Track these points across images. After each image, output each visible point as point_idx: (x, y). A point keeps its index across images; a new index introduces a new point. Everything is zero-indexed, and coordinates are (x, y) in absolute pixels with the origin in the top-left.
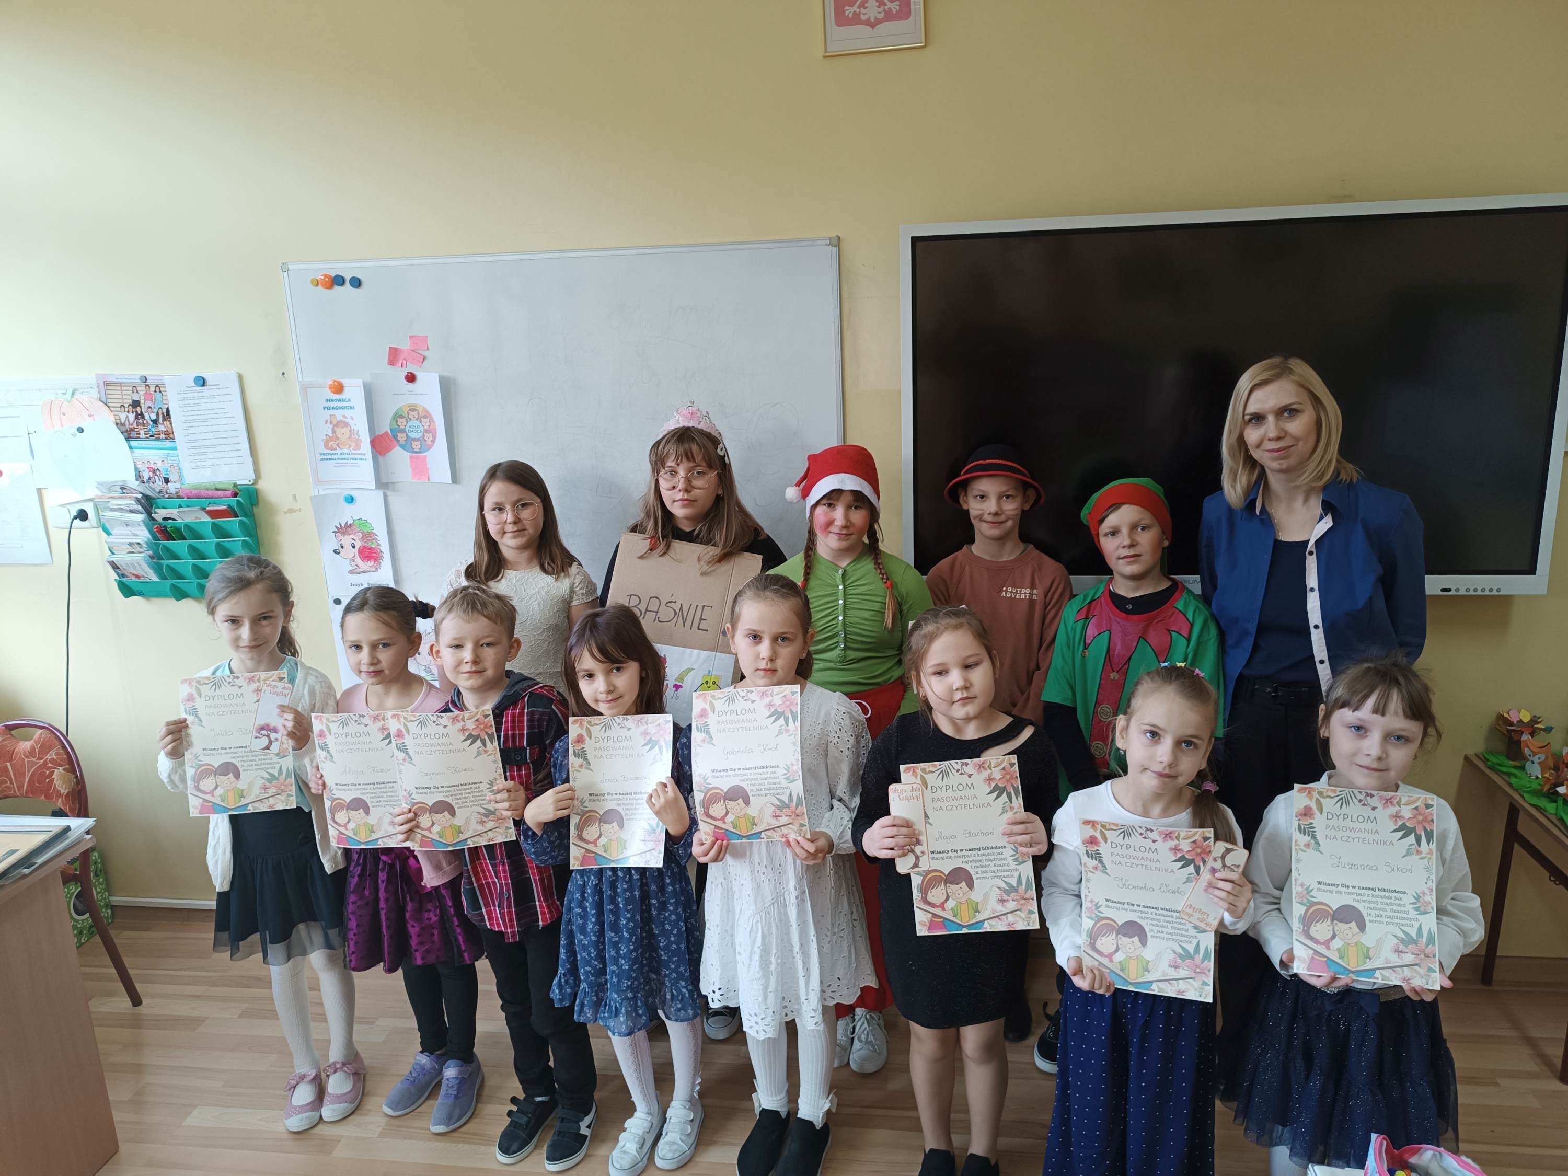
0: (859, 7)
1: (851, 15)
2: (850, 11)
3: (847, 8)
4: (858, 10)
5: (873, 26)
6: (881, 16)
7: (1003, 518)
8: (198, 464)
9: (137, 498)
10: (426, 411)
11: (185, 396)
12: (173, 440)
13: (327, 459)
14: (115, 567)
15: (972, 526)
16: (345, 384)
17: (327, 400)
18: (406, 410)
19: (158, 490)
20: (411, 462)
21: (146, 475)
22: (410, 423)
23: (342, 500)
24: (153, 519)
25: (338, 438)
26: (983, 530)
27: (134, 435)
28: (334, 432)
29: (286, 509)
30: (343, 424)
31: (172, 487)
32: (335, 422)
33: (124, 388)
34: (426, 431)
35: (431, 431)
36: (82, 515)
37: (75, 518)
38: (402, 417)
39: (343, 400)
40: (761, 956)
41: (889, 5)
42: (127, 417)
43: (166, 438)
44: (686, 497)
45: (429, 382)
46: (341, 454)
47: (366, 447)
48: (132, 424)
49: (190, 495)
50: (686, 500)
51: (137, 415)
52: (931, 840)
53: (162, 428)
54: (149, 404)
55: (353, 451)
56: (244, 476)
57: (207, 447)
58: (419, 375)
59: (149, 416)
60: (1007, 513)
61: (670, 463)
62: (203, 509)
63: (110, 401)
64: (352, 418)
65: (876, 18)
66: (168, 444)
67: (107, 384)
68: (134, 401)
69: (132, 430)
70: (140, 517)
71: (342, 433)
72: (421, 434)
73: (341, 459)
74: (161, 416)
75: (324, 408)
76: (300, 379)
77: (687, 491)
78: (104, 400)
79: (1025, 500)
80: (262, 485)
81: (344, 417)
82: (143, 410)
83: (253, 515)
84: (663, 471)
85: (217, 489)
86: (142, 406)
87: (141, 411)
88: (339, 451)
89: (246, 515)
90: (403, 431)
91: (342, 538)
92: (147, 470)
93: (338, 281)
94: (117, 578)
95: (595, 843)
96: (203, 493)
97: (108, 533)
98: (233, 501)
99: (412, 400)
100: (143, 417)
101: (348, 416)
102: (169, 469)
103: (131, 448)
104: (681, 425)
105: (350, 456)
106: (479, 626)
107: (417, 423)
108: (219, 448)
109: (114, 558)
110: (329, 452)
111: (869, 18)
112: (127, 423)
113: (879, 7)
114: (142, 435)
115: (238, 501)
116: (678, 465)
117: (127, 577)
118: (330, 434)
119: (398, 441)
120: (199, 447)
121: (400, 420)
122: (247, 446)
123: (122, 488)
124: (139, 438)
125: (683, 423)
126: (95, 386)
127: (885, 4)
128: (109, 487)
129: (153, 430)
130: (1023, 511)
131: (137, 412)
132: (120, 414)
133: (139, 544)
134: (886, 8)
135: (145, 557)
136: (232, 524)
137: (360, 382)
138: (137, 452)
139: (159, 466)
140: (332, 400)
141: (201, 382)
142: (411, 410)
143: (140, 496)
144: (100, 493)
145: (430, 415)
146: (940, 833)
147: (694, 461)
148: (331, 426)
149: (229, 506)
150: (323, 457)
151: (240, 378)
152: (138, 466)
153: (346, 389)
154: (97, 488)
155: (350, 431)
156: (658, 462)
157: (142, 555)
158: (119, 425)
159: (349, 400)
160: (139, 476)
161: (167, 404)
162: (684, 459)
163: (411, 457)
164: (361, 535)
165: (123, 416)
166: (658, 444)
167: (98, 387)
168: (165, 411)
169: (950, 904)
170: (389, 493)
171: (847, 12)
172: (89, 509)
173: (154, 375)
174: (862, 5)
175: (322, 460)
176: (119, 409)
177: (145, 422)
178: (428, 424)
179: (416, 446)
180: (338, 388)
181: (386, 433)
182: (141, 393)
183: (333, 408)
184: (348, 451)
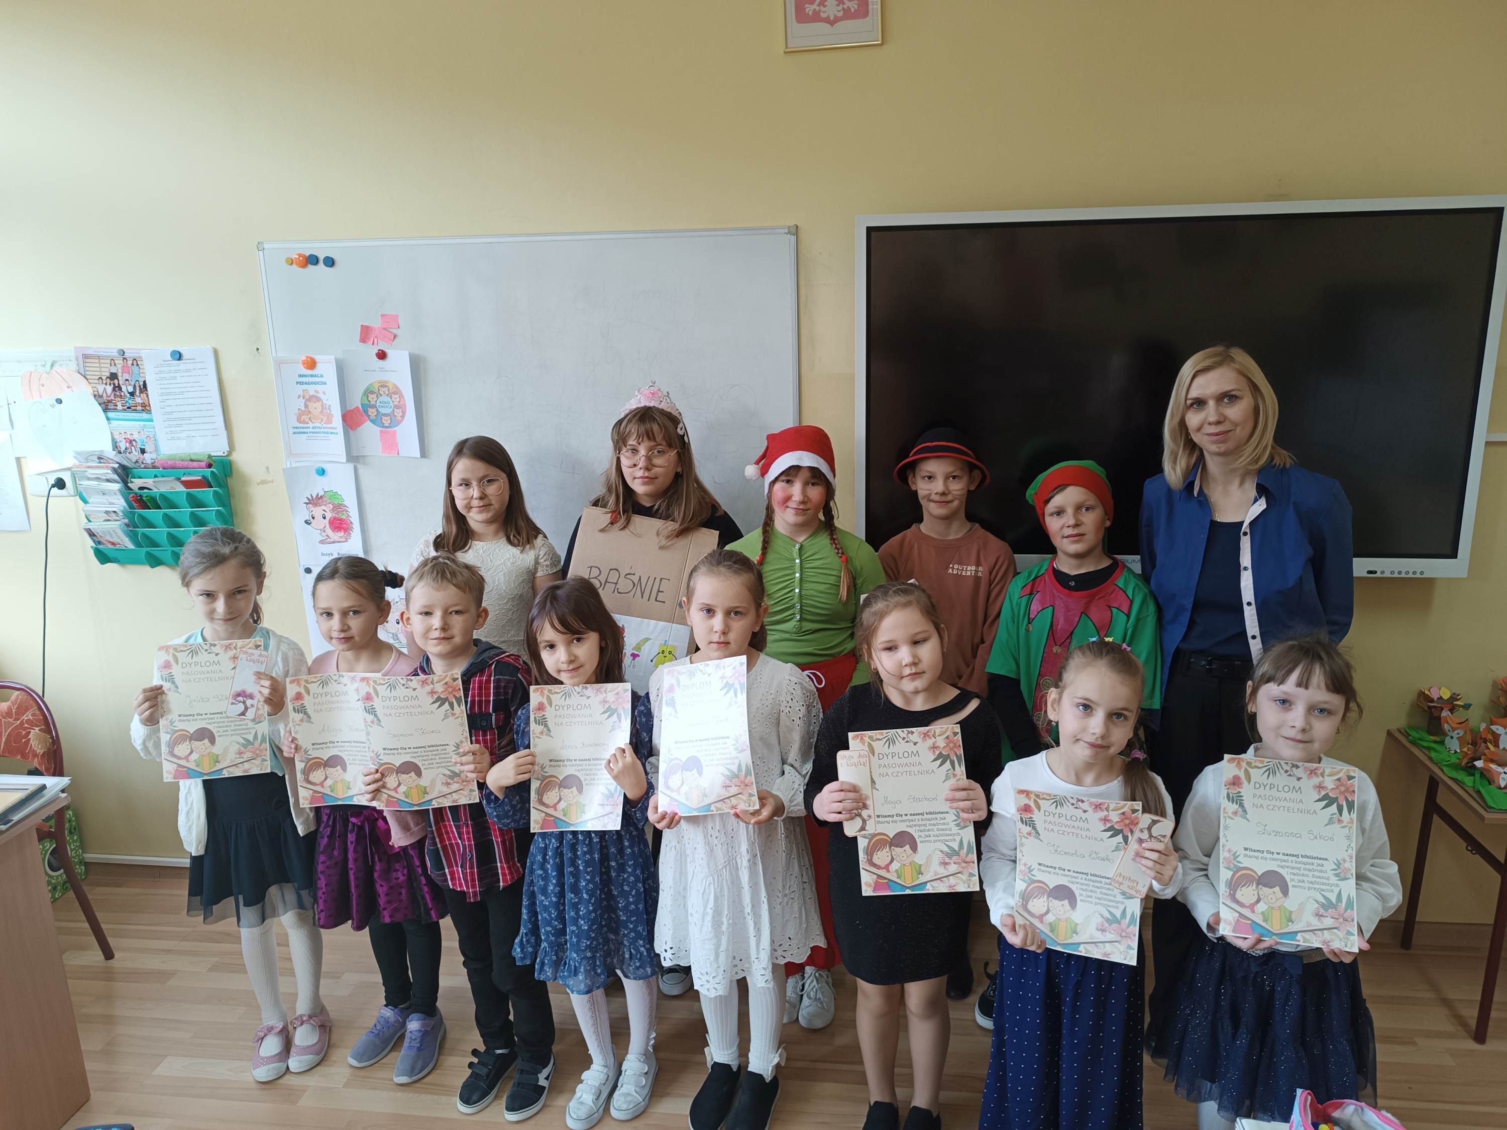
0: (819, 5)
1: (811, 13)
2: (810, 9)
3: (807, 6)
4: (817, 8)
5: (832, 23)
6: (841, 14)
7: (949, 498)
8: (173, 435)
9: (113, 468)
10: (397, 387)
11: (162, 369)
13: (299, 433)
14: (92, 534)
15: (920, 506)
16: (317, 361)
17: (300, 376)
18: (376, 386)
19: (134, 460)
20: (382, 437)
21: (123, 445)
22: (381, 399)
23: (314, 472)
24: (130, 489)
25: (310, 412)
26: (932, 509)
28: (306, 406)
29: (258, 481)
30: (315, 398)
31: (148, 458)
32: (307, 397)
33: (101, 361)
34: (396, 407)
35: (401, 406)
36: (60, 484)
37: (53, 486)
38: (372, 392)
39: (316, 376)
40: (713, 917)
41: (848, 4)
42: (105, 389)
43: (143, 410)
44: (646, 475)
45: (399, 361)
46: (313, 428)
47: (338, 421)
48: (110, 396)
49: (165, 465)
50: (646, 477)
52: (877, 804)
54: (126, 376)
55: (325, 426)
56: (218, 448)
57: (183, 419)
58: (389, 352)
59: (127, 389)
60: (954, 493)
61: (632, 442)
62: (178, 479)
63: (88, 373)
64: (324, 393)
65: (835, 16)
67: (86, 357)
70: (117, 486)
71: (315, 407)
72: (391, 410)
73: (313, 433)
74: (138, 389)
75: (297, 383)
76: (274, 355)
77: (647, 469)
78: (82, 372)
79: (971, 480)
80: (236, 457)
81: (317, 391)
82: (120, 383)
83: (227, 486)
84: (624, 450)
85: (192, 460)
86: (120, 378)
87: (119, 384)
88: (311, 425)
89: (220, 486)
90: (374, 407)
91: (313, 509)
92: (124, 441)
93: (312, 260)
94: (94, 545)
95: (555, 807)
96: (179, 463)
97: (85, 502)
98: (207, 472)
99: (383, 377)
100: (120, 389)
101: (321, 392)
102: (145, 440)
103: (108, 419)
104: (642, 405)
105: (322, 430)
106: (448, 594)
107: (387, 399)
108: (194, 420)
109: (91, 526)
110: (301, 425)
111: (828, 16)
113: (838, 5)
114: (120, 407)
115: (212, 472)
116: (639, 444)
117: (103, 544)
118: (304, 409)
119: (369, 416)
120: (175, 419)
121: (371, 396)
122: (221, 419)
123: (99, 458)
124: (116, 409)
125: (644, 403)
126: (74, 359)
127: (843, 3)
128: (86, 456)
129: (130, 402)
130: (969, 491)
131: (114, 384)
132: (98, 386)
133: (115, 512)
134: (845, 7)
135: (120, 525)
136: (206, 494)
137: (332, 358)
138: (115, 423)
139: (136, 436)
140: (305, 376)
141: (178, 356)
142: (382, 386)
143: (116, 466)
144: (77, 463)
145: (400, 391)
146: (886, 798)
147: (655, 440)
148: (304, 401)
149: (204, 477)
150: (296, 430)
151: (216, 352)
152: (116, 437)
153: (319, 366)
154: (75, 457)
155: (322, 406)
156: (620, 441)
157: (118, 523)
158: (97, 396)
159: (322, 376)
160: (115, 446)
161: (145, 377)
162: (645, 439)
163: (381, 432)
164: (332, 506)
166: (620, 422)
167: (77, 359)
169: (895, 866)
170: (359, 466)
171: (807, 10)
172: (67, 478)
173: (131, 347)
174: (822, 3)
175: (294, 433)
176: (97, 381)
177: (122, 394)
178: (398, 399)
179: (386, 421)
180: (311, 364)
181: (357, 408)
182: (119, 366)
183: (306, 383)
184: (320, 425)
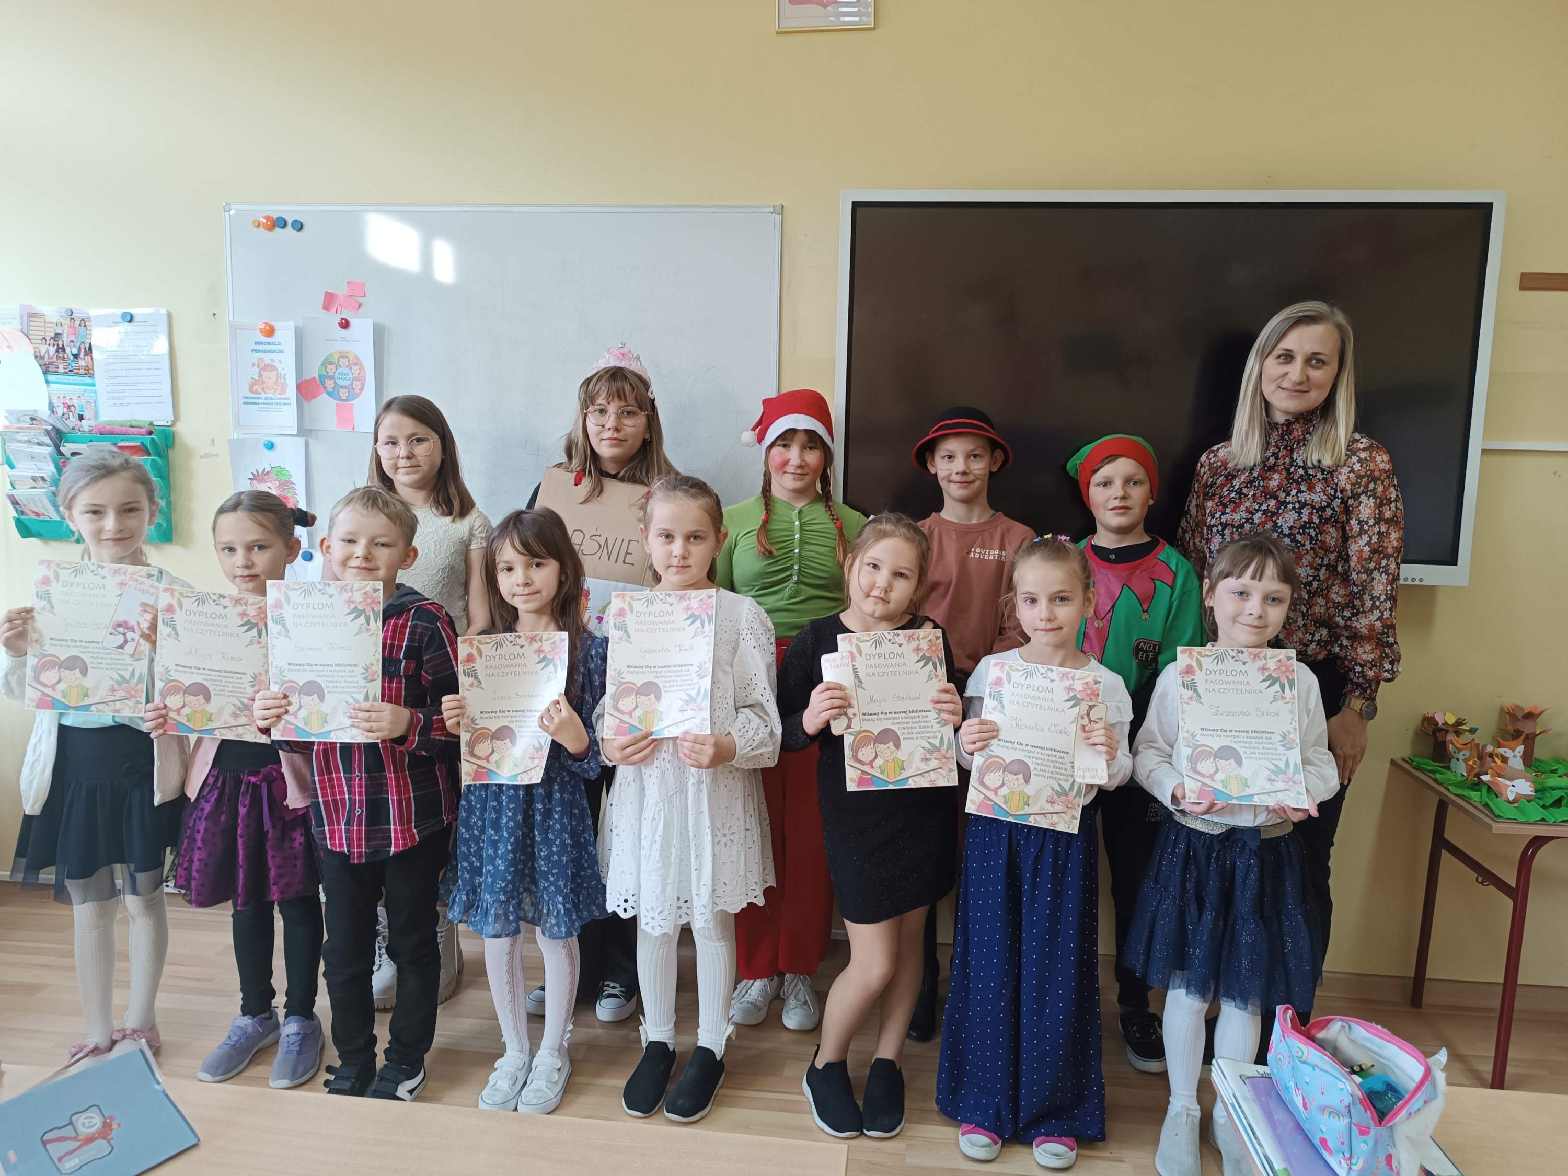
7: (971, 478)
8: (114, 401)
9: (46, 430)
10: (358, 358)
11: (110, 331)
12: (92, 376)
13: (251, 403)
14: (15, 503)
16: (276, 328)
17: (257, 343)
18: (336, 356)
19: (71, 426)
20: (337, 410)
21: (60, 410)
22: (340, 370)
23: (262, 446)
24: (61, 453)
25: (263, 382)
26: (952, 491)
27: (52, 369)
28: (260, 375)
29: (203, 454)
30: (270, 368)
31: (86, 424)
32: (262, 366)
33: (48, 321)
34: (355, 379)
35: (361, 379)
38: (331, 363)
39: (273, 344)
42: (48, 350)
44: (615, 435)
45: (362, 328)
46: (266, 399)
47: (292, 392)
48: (52, 358)
49: (102, 430)
50: (615, 439)
51: (58, 348)
52: (861, 703)
53: (82, 363)
54: (72, 338)
55: (278, 396)
56: (161, 416)
57: (127, 384)
58: (353, 321)
59: (71, 350)
60: (975, 472)
61: (600, 401)
63: (31, 332)
64: (280, 362)
66: (87, 380)
67: (30, 315)
68: (57, 334)
69: (51, 363)
70: (47, 450)
71: (269, 377)
72: (349, 382)
73: (265, 404)
74: (83, 351)
75: (253, 350)
76: (231, 319)
77: (616, 430)
78: (26, 332)
79: (993, 461)
80: (180, 428)
81: (272, 360)
83: (167, 457)
84: (592, 409)
85: (132, 427)
86: (65, 339)
87: (63, 345)
88: (263, 395)
89: (160, 456)
90: (332, 378)
92: (62, 406)
93: (278, 223)
94: (16, 515)
95: (487, 759)
96: (117, 429)
97: (12, 467)
98: (147, 439)
99: (344, 347)
100: (64, 350)
101: (276, 361)
102: (85, 406)
103: (47, 382)
104: (611, 365)
105: (274, 401)
106: (377, 523)
107: (348, 370)
108: (139, 386)
109: (14, 492)
110: (253, 395)
112: (46, 357)
114: (61, 370)
115: (152, 439)
116: (609, 403)
117: (27, 515)
118: (256, 377)
119: (325, 388)
120: (120, 384)
121: (329, 367)
122: (169, 387)
123: (32, 419)
124: (57, 372)
125: (613, 363)
126: (18, 317)
128: (18, 416)
129: (73, 364)
131: (58, 345)
132: (40, 346)
133: (43, 479)
135: (47, 493)
137: (292, 324)
138: (54, 386)
139: (75, 402)
140: (261, 343)
141: (129, 318)
142: (342, 357)
143: (50, 428)
144: (7, 423)
145: (361, 362)
146: (872, 697)
147: (625, 400)
148: (258, 370)
149: (143, 443)
150: (246, 400)
151: (170, 316)
152: (53, 400)
153: (277, 333)
154: (6, 418)
155: (277, 374)
156: (587, 399)
157: (44, 489)
158: (38, 357)
159: (279, 344)
160: (52, 409)
161: (91, 339)
162: (615, 398)
163: (337, 405)
164: (279, 483)
165: (43, 349)
166: (588, 381)
167: (21, 318)
168: (87, 346)
169: (879, 762)
170: (310, 441)
173: (81, 307)
175: (245, 403)
176: (40, 341)
177: (66, 356)
178: (358, 371)
179: (344, 394)
180: (270, 331)
181: (314, 379)
182: (65, 327)
183: (262, 351)
184: (273, 396)
